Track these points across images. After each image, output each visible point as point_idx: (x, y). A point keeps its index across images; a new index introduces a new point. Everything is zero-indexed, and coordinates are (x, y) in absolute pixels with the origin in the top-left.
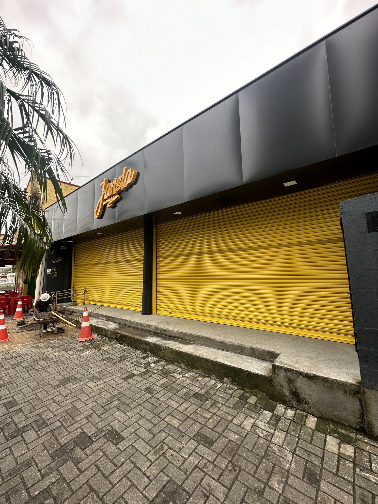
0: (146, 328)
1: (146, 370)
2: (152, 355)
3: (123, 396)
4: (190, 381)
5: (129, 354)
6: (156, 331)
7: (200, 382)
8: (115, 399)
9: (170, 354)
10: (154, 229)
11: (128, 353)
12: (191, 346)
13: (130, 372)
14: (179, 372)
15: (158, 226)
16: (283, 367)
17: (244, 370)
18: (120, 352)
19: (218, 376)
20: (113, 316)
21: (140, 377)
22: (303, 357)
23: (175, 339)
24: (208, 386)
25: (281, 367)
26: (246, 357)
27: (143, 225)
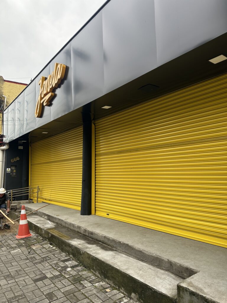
0: (77, 230)
1: (60, 273)
2: (74, 259)
3: (23, 298)
4: (96, 291)
5: (53, 256)
6: (85, 234)
8: (15, 300)
9: (87, 259)
10: (93, 125)
11: (53, 254)
12: (110, 253)
13: (44, 274)
14: (91, 279)
15: (96, 122)
16: (189, 289)
17: (150, 287)
18: (46, 253)
19: (126, 290)
20: (53, 215)
21: (50, 281)
22: (224, 280)
23: (99, 243)
24: (113, 300)
25: (186, 289)
26: (162, 271)
27: (82, 122)
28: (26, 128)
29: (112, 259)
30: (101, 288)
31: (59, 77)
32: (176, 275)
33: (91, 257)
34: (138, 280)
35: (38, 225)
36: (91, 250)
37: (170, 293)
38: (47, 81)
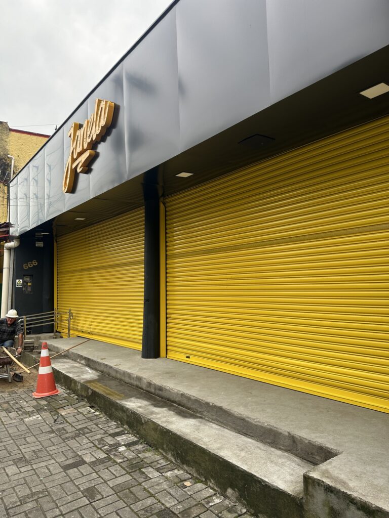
0: (135, 383)
1: (106, 456)
2: (131, 431)
3: (45, 496)
4: (167, 485)
5: (95, 426)
6: (149, 389)
7: (185, 490)
8: (31, 499)
9: (153, 432)
10: (162, 206)
11: (95, 424)
12: (192, 421)
13: (80, 456)
14: (159, 466)
15: (167, 200)
16: (323, 482)
17: (258, 478)
18: (84, 421)
19: (218, 484)
20: (95, 359)
21: (90, 468)
22: (383, 467)
23: (174, 406)
24: (195, 499)
25: (318, 481)
26: (279, 452)
27: (143, 201)
28: (48, 211)
29: (194, 432)
30: (176, 480)
31: (103, 123)
32: (303, 458)
33: (159, 428)
34: (238, 467)
35: (70, 375)
36: (159, 416)
37: (292, 488)
38: (82, 130)
